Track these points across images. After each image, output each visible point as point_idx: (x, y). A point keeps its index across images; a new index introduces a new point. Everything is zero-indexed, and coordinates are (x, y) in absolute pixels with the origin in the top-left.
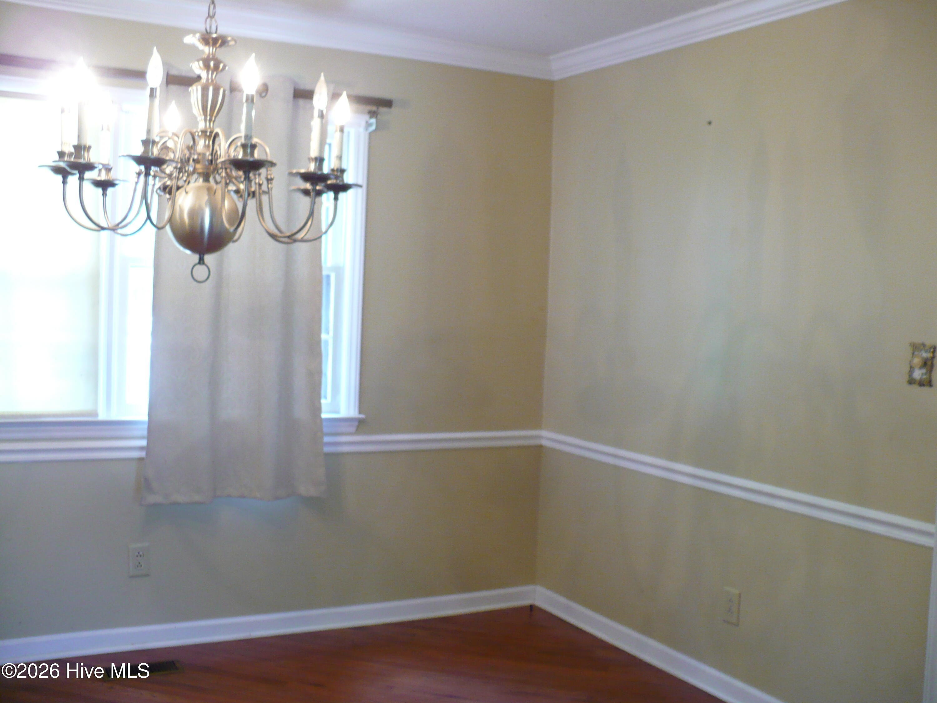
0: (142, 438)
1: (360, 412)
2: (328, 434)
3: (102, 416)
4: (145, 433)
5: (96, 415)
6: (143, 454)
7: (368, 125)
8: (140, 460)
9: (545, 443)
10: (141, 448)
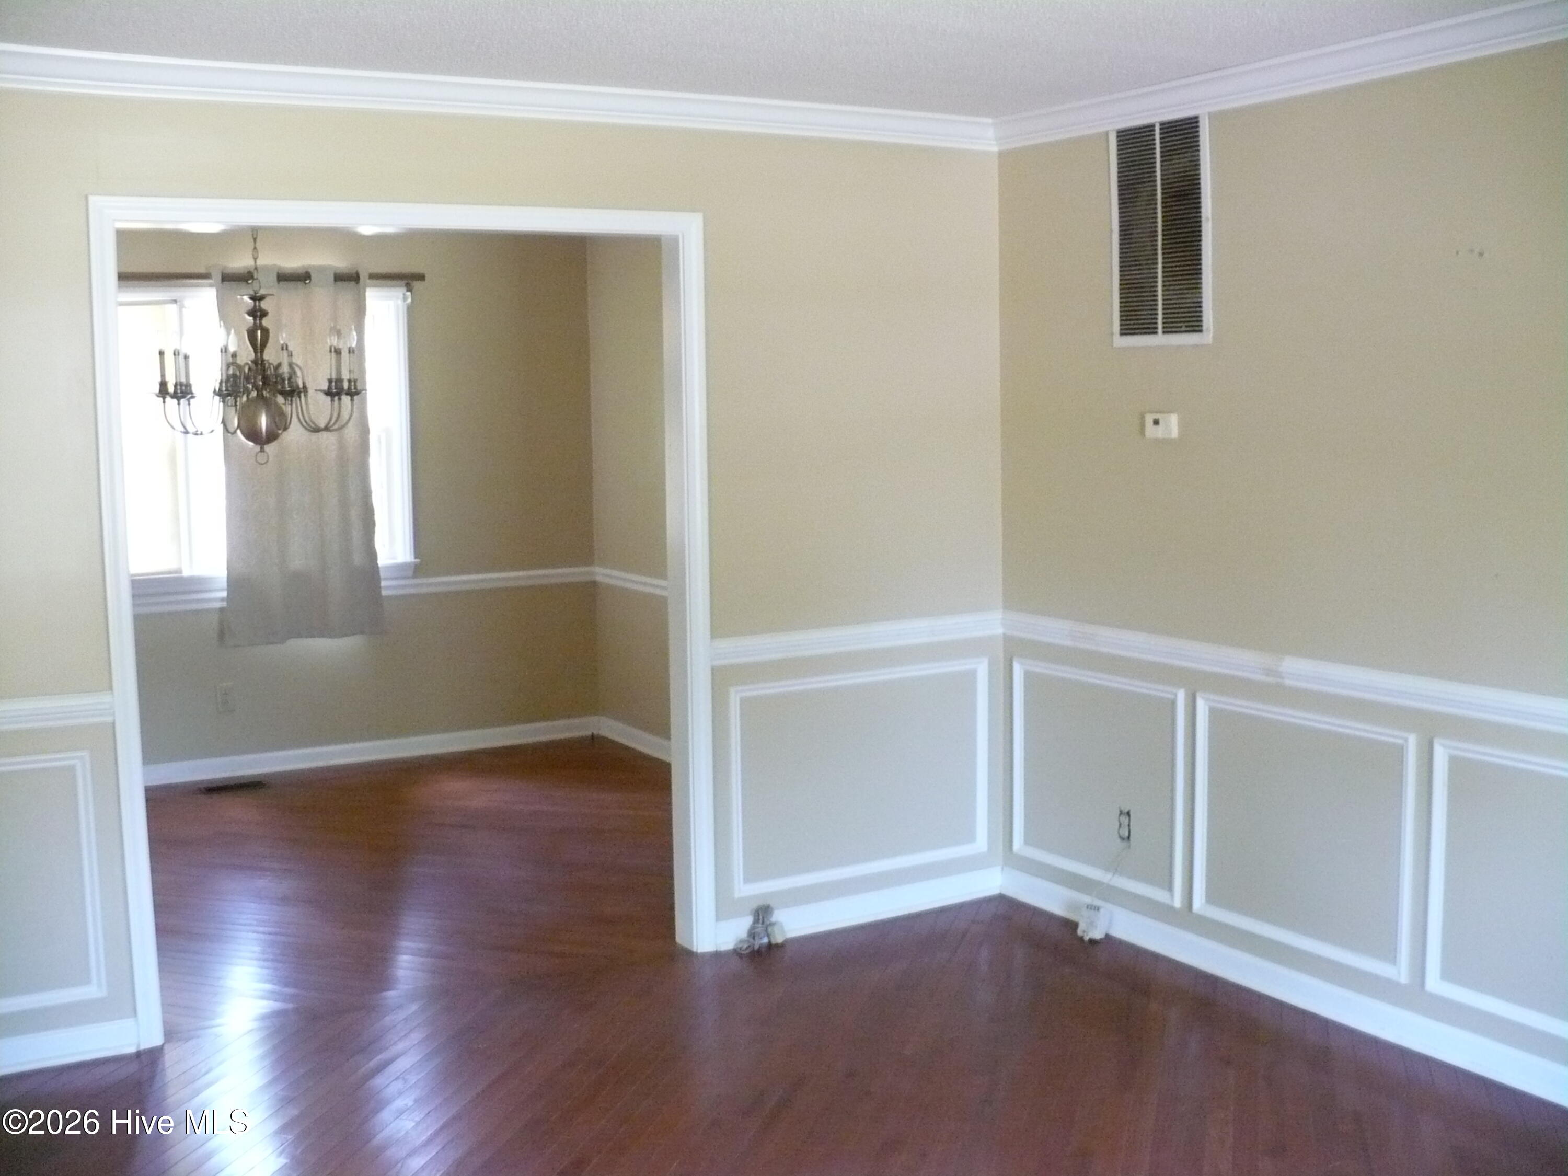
0: (222, 590)
1: (416, 558)
2: (386, 579)
3: (186, 573)
4: (225, 585)
5: (181, 572)
6: (224, 604)
7: (405, 299)
8: (222, 610)
9: (599, 578)
10: (222, 600)
